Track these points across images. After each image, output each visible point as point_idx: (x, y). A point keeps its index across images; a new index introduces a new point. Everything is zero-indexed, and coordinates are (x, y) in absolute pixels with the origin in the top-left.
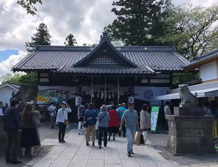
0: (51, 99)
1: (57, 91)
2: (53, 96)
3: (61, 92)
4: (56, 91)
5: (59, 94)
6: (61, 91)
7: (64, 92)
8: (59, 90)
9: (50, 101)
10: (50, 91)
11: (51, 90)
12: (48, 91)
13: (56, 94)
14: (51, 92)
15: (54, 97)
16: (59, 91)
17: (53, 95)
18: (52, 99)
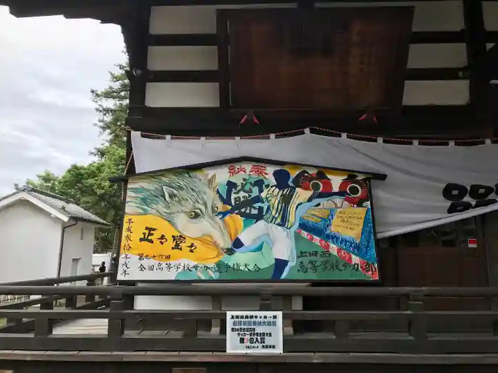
0: (238, 244)
1: (281, 178)
2: (259, 217)
3: (316, 179)
4: (276, 174)
5: (302, 195)
6: (313, 172)
7: (336, 181)
8: (295, 165)
9: (230, 252)
10: (222, 175)
11: (232, 172)
12: (210, 172)
13: (275, 202)
14: (231, 185)
15: (261, 223)
16: (294, 173)
17: (250, 210)
18: (246, 237)
